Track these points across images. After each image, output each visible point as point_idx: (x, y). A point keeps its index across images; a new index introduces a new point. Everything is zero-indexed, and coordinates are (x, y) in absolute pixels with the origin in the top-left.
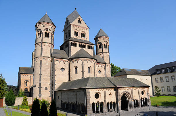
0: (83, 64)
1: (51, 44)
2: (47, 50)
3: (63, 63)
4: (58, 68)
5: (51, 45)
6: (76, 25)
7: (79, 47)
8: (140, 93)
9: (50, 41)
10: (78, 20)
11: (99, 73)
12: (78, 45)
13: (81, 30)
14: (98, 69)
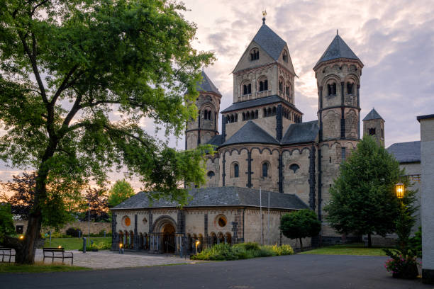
2: (192, 143)
5: (199, 133)
6: (243, 71)
7: (244, 119)
8: (209, 221)
9: (197, 125)
10: (252, 54)
11: (292, 171)
12: (240, 116)
13: (258, 76)
14: (289, 161)
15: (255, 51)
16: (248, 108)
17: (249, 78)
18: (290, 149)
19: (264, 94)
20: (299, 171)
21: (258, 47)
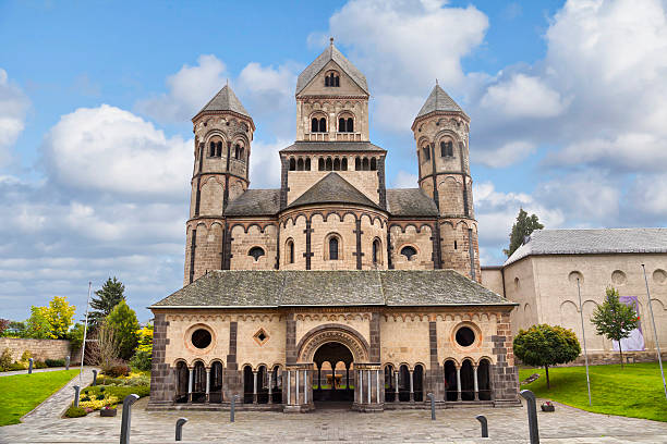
0: (308, 227)
1: (227, 176)
2: (212, 194)
3: (258, 232)
4: (241, 248)
5: (227, 179)
6: (315, 97)
7: (321, 168)
8: (439, 336)
9: (225, 166)
10: (327, 77)
11: (405, 257)
12: (315, 163)
13: (338, 109)
14: (400, 241)
15: (332, 75)
16: (337, 152)
17: (325, 109)
18: (403, 224)
19: (348, 137)
20: (418, 257)
21: (338, 69)
